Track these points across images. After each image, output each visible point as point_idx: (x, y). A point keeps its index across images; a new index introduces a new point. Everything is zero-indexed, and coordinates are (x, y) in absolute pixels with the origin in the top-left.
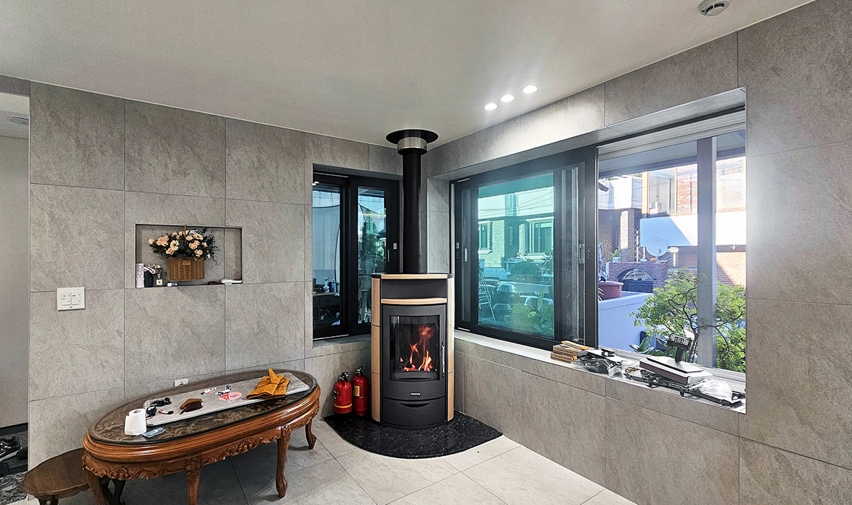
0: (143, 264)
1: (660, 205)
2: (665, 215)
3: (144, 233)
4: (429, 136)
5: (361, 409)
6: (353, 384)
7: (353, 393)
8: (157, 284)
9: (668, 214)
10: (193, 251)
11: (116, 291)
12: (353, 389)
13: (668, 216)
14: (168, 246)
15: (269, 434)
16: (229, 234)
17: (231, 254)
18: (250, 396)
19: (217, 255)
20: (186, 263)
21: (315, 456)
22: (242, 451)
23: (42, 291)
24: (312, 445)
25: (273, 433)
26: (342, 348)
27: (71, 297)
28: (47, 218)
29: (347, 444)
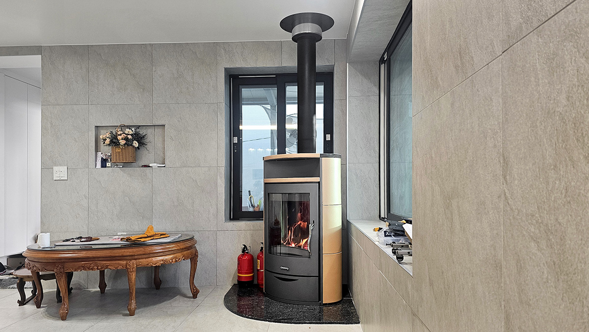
0: (101, 153)
8: (107, 165)
11: (84, 169)
15: (116, 264)
16: (158, 131)
17: (160, 145)
18: (121, 239)
19: (149, 146)
20: (118, 150)
21: (189, 303)
22: (92, 269)
23: (46, 168)
24: (195, 296)
25: (118, 264)
26: (253, 226)
27: (60, 172)
28: (49, 125)
29: (222, 301)
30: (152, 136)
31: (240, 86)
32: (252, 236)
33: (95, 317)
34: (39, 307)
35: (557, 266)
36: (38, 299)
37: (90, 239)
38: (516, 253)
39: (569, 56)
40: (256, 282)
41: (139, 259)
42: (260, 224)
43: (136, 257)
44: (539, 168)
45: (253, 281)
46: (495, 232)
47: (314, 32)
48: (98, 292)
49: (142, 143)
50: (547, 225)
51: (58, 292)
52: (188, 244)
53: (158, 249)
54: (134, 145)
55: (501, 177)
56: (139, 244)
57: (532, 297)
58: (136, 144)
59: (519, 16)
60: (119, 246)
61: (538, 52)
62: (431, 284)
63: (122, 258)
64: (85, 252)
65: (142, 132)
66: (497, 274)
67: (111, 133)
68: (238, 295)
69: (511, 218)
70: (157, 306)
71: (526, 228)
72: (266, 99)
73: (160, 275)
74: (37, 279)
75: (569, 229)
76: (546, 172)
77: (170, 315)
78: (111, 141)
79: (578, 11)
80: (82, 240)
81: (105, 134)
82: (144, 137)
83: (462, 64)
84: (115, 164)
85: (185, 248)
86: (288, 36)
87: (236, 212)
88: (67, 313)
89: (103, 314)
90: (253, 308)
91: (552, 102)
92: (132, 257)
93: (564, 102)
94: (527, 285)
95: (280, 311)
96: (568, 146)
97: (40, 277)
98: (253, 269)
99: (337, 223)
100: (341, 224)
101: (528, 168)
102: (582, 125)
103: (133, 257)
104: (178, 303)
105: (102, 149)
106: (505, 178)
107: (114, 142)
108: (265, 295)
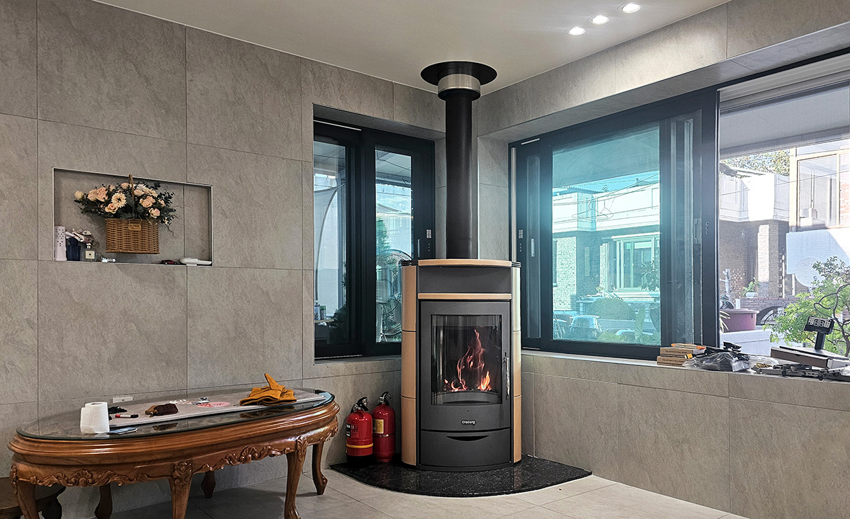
0: (64, 228)
1: (814, 211)
2: (823, 227)
3: (66, 183)
4: (484, 73)
5: (385, 452)
6: (375, 416)
7: (374, 431)
8: (87, 257)
9: (827, 225)
10: (146, 210)
11: (26, 262)
12: (374, 424)
13: (826, 228)
14: (108, 202)
16: (191, 195)
17: (194, 224)
19: (172, 224)
20: (134, 228)
84: (105, 255)
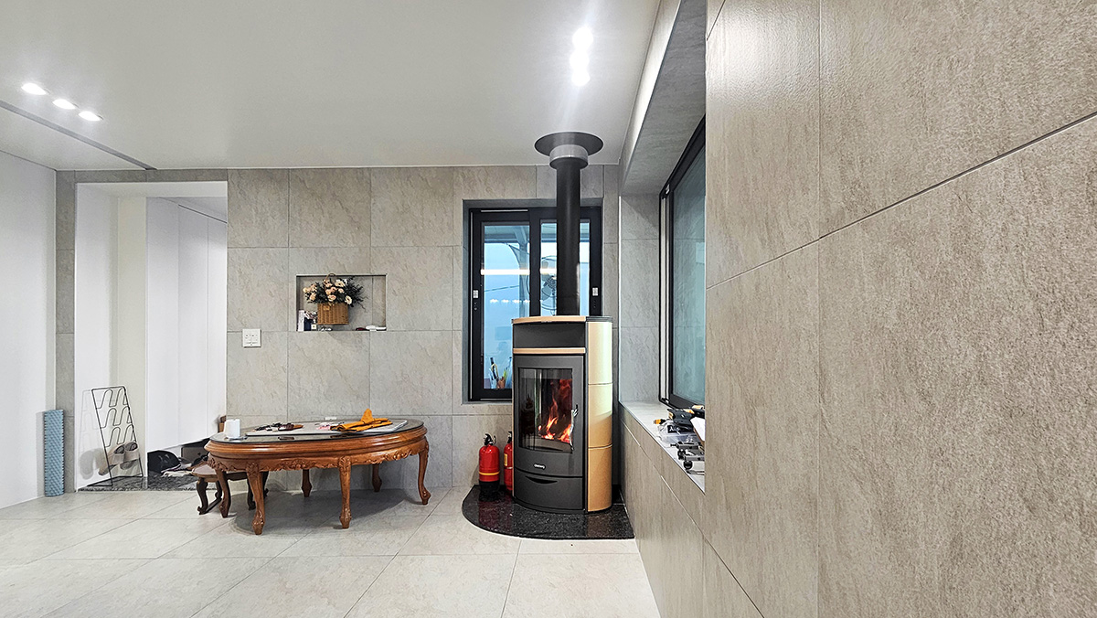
0: (303, 311)
3: (304, 282)
8: (314, 328)
11: (282, 333)
15: (325, 461)
16: (377, 282)
17: (379, 301)
18: (332, 427)
19: (365, 303)
20: (326, 308)
21: (418, 510)
22: (294, 468)
23: (233, 332)
24: (425, 502)
25: (328, 461)
26: (499, 410)
27: (251, 336)
28: (238, 275)
29: (459, 509)
30: (369, 290)
31: (483, 224)
32: (497, 423)
33: (298, 530)
34: (225, 516)
35: (884, 518)
36: (224, 506)
37: (290, 427)
38: (835, 491)
39: (900, 265)
40: (502, 483)
41: (355, 454)
42: (508, 407)
43: (350, 452)
44: (864, 393)
45: (499, 481)
46: (809, 459)
47: (578, 156)
48: (301, 494)
49: (356, 300)
50: (872, 464)
51: (250, 495)
52: (416, 434)
53: (378, 441)
54: (347, 301)
55: (817, 392)
56: (354, 434)
57: (852, 549)
58: (349, 300)
59: (841, 199)
60: (329, 437)
61: (863, 249)
62: (728, 507)
63: (332, 453)
64: (284, 446)
65: (357, 284)
66: (811, 510)
67: (318, 285)
68: (480, 500)
69: (829, 446)
70: (377, 515)
71: (847, 462)
72: (513, 235)
73: (380, 472)
74: (223, 480)
75: (899, 475)
76: (872, 400)
77: (395, 528)
78: (318, 297)
79: (913, 212)
80: (281, 428)
81: (309, 287)
82: (359, 290)
83: (769, 238)
84: (322, 327)
85: (413, 440)
86: (545, 160)
87: (477, 390)
88: (262, 526)
89: (308, 526)
90: (499, 518)
91: (880, 315)
92: (345, 452)
93: (895, 319)
94: (848, 532)
95: (535, 523)
96: (899, 374)
97: (226, 477)
98: (499, 466)
99: (607, 408)
100: (611, 409)
101: (850, 389)
102: (915, 352)
103: (347, 452)
104: (404, 511)
105: (305, 307)
106: (822, 394)
107: (321, 297)
108: (515, 500)
